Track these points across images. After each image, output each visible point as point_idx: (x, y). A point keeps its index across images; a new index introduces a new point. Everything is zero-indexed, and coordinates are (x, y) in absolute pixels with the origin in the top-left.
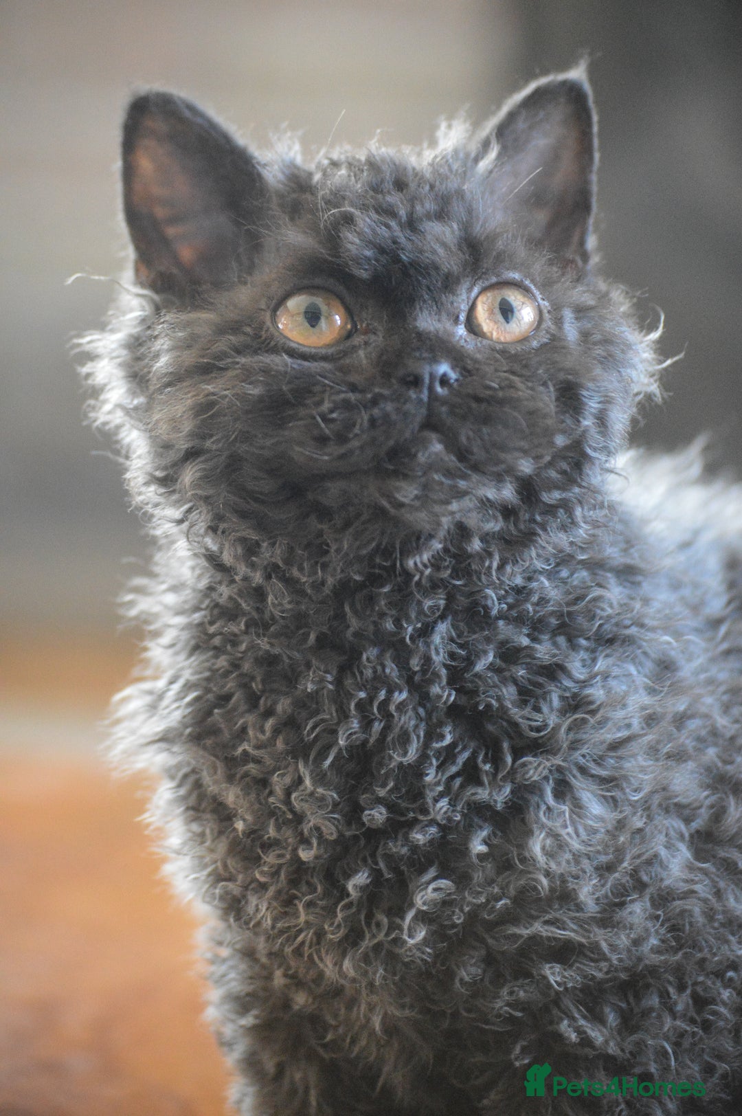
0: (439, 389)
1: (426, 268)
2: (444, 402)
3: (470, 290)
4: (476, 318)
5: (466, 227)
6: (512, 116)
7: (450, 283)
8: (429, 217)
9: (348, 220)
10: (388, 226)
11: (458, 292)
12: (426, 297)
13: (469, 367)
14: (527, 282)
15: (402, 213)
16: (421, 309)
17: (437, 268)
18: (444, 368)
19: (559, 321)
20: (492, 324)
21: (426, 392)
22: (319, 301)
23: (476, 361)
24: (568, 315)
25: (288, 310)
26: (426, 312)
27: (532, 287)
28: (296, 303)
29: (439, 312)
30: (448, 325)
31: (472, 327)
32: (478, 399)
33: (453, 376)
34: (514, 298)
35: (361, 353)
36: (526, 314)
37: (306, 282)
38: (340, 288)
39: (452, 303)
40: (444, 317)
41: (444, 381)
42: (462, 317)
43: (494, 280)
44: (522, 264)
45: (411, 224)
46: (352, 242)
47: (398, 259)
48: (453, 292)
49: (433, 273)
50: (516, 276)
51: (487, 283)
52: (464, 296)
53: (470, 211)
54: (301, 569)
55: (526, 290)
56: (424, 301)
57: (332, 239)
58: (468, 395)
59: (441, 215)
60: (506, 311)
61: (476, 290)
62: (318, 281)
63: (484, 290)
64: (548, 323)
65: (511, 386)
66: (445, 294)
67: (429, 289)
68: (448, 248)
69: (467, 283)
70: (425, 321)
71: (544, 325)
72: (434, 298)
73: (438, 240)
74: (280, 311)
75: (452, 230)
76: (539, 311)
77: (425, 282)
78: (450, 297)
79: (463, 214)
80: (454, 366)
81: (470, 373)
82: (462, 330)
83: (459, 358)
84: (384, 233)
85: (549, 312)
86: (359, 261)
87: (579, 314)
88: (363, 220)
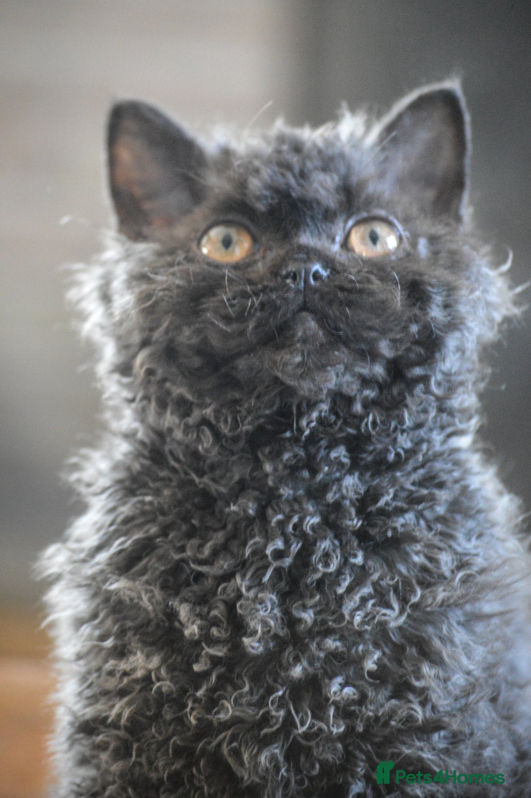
0: (312, 281)
1: (311, 202)
2: (315, 291)
3: (346, 222)
4: (350, 242)
5: (345, 178)
7: (329, 216)
8: (316, 168)
9: (257, 171)
10: (283, 175)
11: (336, 222)
12: (310, 223)
13: (338, 269)
14: (392, 218)
16: (305, 231)
17: (318, 203)
18: (317, 267)
19: (414, 245)
20: (362, 247)
21: (302, 284)
22: (233, 232)
23: (343, 265)
24: (422, 241)
25: (209, 239)
26: (308, 234)
27: (396, 222)
28: (216, 233)
29: (320, 235)
30: (327, 243)
31: (346, 245)
32: (342, 289)
33: (324, 273)
34: (381, 229)
35: (260, 265)
36: (391, 242)
37: (221, 218)
38: (247, 222)
39: (331, 229)
40: (324, 236)
41: (316, 276)
42: (338, 239)
43: (365, 215)
44: (388, 204)
45: (303, 175)
46: (255, 184)
47: (288, 196)
48: (332, 222)
49: (315, 205)
50: (382, 213)
51: (359, 218)
52: (341, 225)
53: (349, 167)
55: (390, 224)
56: (308, 225)
57: (242, 185)
58: (336, 287)
59: (325, 169)
60: (374, 238)
61: (350, 223)
62: (230, 217)
63: (358, 223)
64: (406, 245)
65: (369, 281)
66: (325, 224)
67: (312, 218)
68: (327, 190)
69: (344, 217)
70: (306, 239)
71: (403, 246)
72: (316, 225)
73: (321, 185)
74: (204, 240)
75: (332, 179)
76: (400, 239)
77: (309, 213)
78: (330, 224)
79: (343, 170)
80: (325, 267)
81: (338, 272)
82: (336, 248)
83: (328, 262)
84: (280, 180)
85: (407, 238)
86: (258, 198)
87: (433, 240)
88: (266, 173)
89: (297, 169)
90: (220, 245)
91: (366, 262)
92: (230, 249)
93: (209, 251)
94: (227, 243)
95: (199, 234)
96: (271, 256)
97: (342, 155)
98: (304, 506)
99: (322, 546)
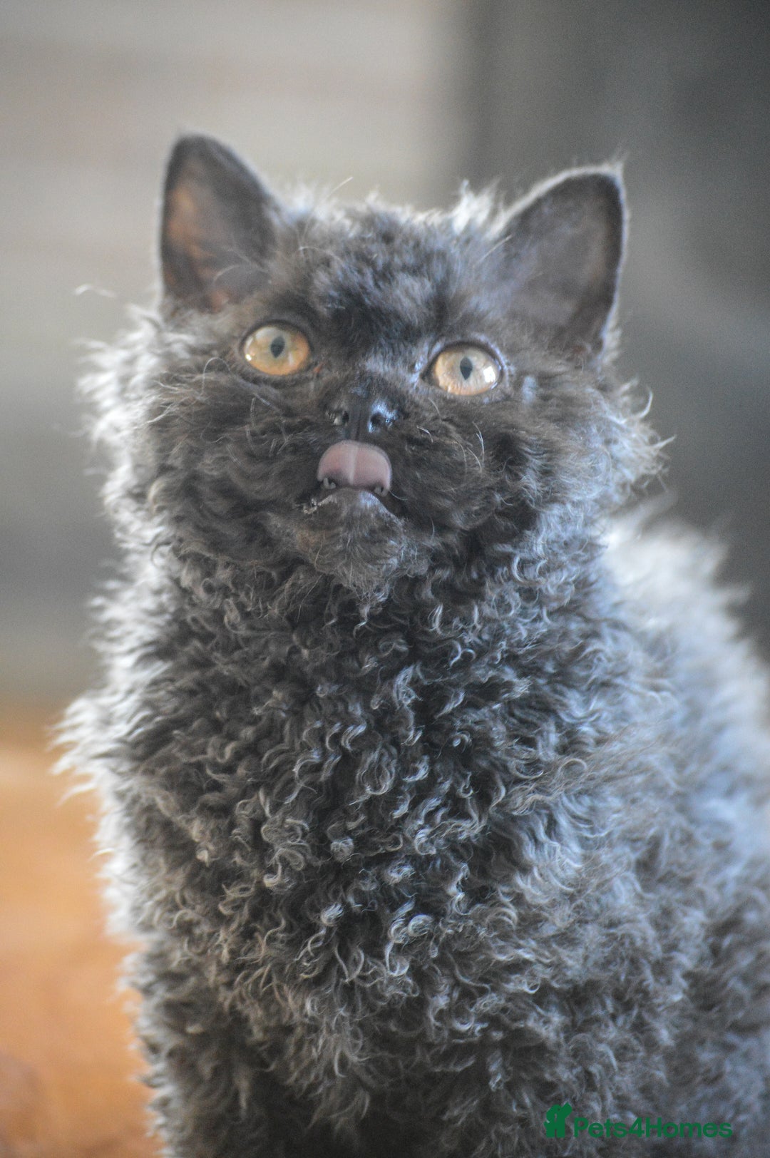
0: (370, 426)
3: (433, 344)
4: (434, 372)
5: (442, 287)
6: (539, 202)
7: (410, 335)
8: (405, 268)
9: (327, 262)
10: (360, 271)
11: (419, 344)
12: (383, 342)
13: (406, 410)
14: (493, 346)
15: (380, 263)
16: (376, 352)
17: (398, 317)
18: (380, 408)
19: (518, 384)
20: (448, 379)
21: (355, 428)
22: (287, 337)
24: (529, 381)
25: (254, 342)
26: (380, 356)
27: (498, 352)
28: (265, 335)
29: (394, 361)
30: (402, 371)
31: (428, 375)
32: (411, 440)
34: (476, 359)
35: (312, 385)
37: (275, 316)
38: (305, 324)
39: (411, 352)
40: (399, 363)
41: (377, 419)
42: (419, 367)
43: (458, 338)
44: (490, 327)
45: (386, 275)
46: (322, 280)
47: (360, 303)
48: (414, 343)
49: (393, 320)
50: (482, 338)
51: (450, 341)
52: (426, 348)
53: (448, 272)
54: (247, 594)
55: (492, 355)
56: (381, 346)
57: (306, 280)
58: (402, 436)
59: (415, 271)
60: (466, 370)
61: (438, 347)
62: (286, 317)
63: (447, 349)
64: (507, 385)
65: (447, 433)
66: (404, 344)
67: (388, 336)
68: (413, 300)
69: (431, 338)
70: (376, 365)
71: (501, 386)
72: (392, 346)
73: (407, 293)
74: (249, 342)
75: (423, 286)
76: (501, 374)
77: (384, 328)
78: (410, 346)
79: (440, 273)
80: (390, 408)
81: (407, 416)
82: (415, 378)
83: (398, 400)
84: (355, 278)
85: (511, 376)
86: (323, 299)
87: (545, 380)
88: (339, 265)
90: (268, 350)
91: (450, 403)
92: (281, 356)
93: (254, 358)
94: (277, 348)
95: (244, 334)
96: (327, 376)
97: (443, 254)
98: (351, 709)
99: (369, 760)
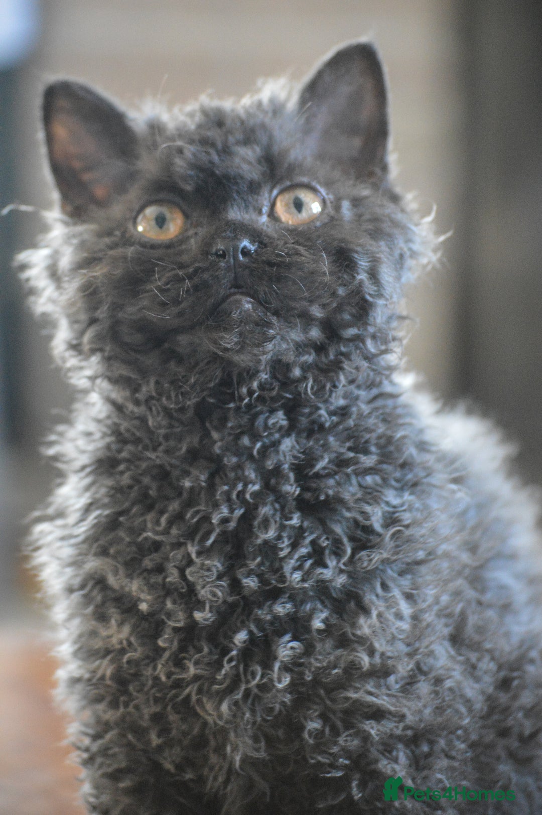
0: (241, 257)
1: (234, 178)
2: (246, 267)
3: (271, 191)
4: (276, 212)
5: (267, 149)
7: (254, 188)
8: (238, 143)
9: (180, 151)
10: (206, 153)
11: (261, 193)
12: (237, 197)
13: (265, 242)
14: (314, 184)
16: (232, 205)
17: (242, 178)
18: (246, 243)
19: (338, 207)
20: (288, 216)
21: (232, 260)
22: (165, 210)
23: (269, 237)
24: (346, 205)
25: (144, 217)
26: (235, 208)
27: (318, 187)
28: (151, 212)
29: (247, 207)
30: (254, 216)
31: (272, 214)
32: (270, 264)
33: (252, 248)
34: (305, 196)
35: (192, 241)
36: (316, 207)
38: (177, 199)
39: (257, 201)
40: (251, 209)
41: (245, 252)
42: (265, 210)
43: (288, 183)
44: (310, 170)
45: (226, 151)
46: (180, 164)
47: (212, 174)
48: (258, 194)
49: (239, 181)
50: (305, 180)
51: (283, 186)
52: (267, 195)
53: (271, 137)
54: (169, 398)
55: (314, 190)
56: (235, 200)
58: (264, 262)
59: (247, 141)
60: (299, 205)
61: (275, 192)
62: (161, 196)
63: (281, 192)
64: (330, 210)
65: (296, 253)
66: (251, 196)
67: (238, 192)
68: (250, 163)
69: (268, 187)
70: (235, 214)
71: (326, 211)
72: (242, 198)
73: (244, 159)
74: (140, 219)
75: (254, 151)
76: (324, 202)
77: (235, 188)
78: (256, 197)
79: (264, 140)
80: (252, 242)
81: (265, 246)
82: (264, 219)
83: (256, 235)
84: (204, 157)
85: (331, 202)
86: (185, 178)
87: (356, 202)
88: (190, 150)
89: (220, 145)
90: (153, 223)
91: (293, 231)
92: (165, 227)
93: (145, 230)
94: (161, 221)
95: (134, 214)
96: (202, 231)
97: (263, 126)
98: (247, 473)
99: (263, 512)
